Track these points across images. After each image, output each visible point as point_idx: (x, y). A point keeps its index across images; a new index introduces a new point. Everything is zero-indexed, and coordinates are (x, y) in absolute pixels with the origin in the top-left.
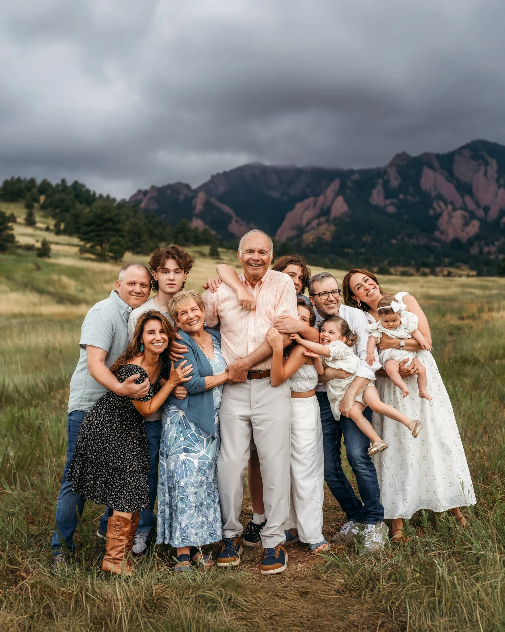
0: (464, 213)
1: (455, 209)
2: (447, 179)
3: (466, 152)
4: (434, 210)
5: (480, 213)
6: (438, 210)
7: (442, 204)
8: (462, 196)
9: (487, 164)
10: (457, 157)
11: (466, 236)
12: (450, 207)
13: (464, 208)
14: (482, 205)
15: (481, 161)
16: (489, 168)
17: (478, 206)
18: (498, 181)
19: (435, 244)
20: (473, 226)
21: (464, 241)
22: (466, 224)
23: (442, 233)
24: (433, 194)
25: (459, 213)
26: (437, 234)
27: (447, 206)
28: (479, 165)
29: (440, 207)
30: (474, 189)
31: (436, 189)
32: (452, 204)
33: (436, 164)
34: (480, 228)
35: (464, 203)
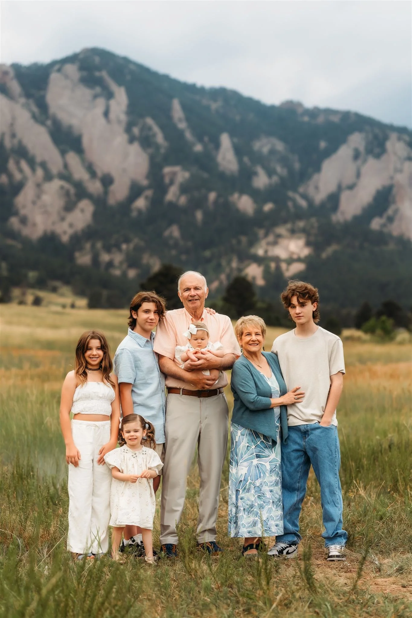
0: (67, 185)
1: (48, 177)
2: (34, 117)
3: (71, 69)
4: (10, 176)
5: (95, 187)
6: (18, 176)
7: (24, 165)
8: (63, 153)
9: (110, 95)
10: (54, 76)
11: (70, 231)
12: (40, 172)
13: (66, 176)
14: (99, 173)
15: (98, 89)
16: (112, 103)
17: (93, 174)
18: (128, 129)
19: (10, 242)
20: (82, 211)
21: (65, 239)
22: (69, 207)
23: (24, 221)
24: (8, 143)
25: (57, 184)
26: (14, 221)
27: (33, 169)
28: (95, 97)
29: (21, 171)
30: (85, 142)
31: (13, 136)
32: (43, 165)
33: (15, 87)
34: (95, 215)
35: (66, 166)
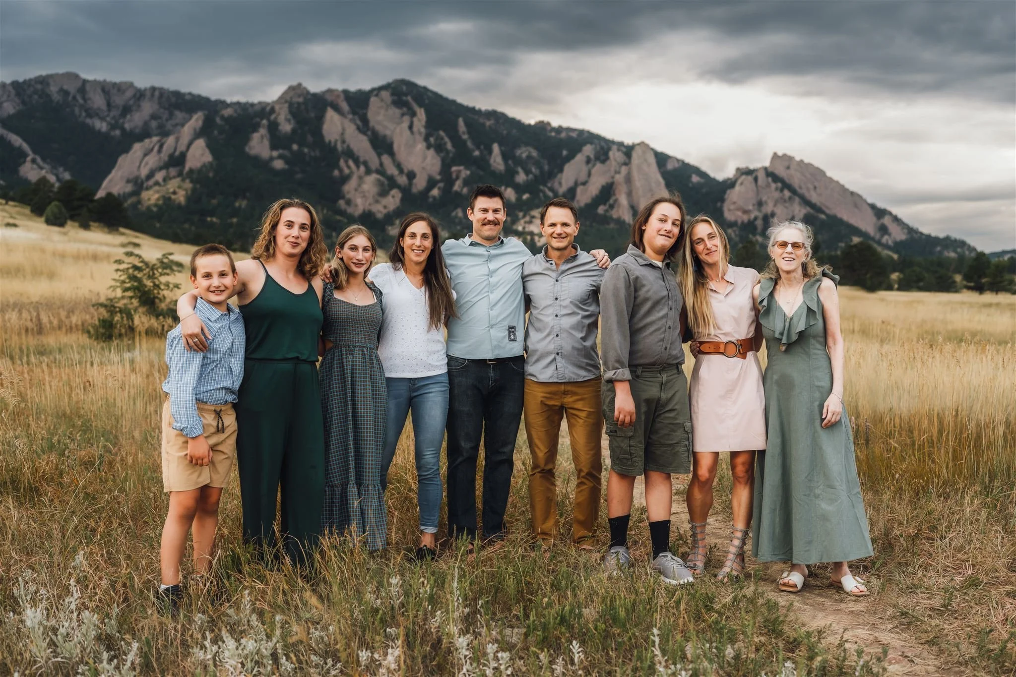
0: (382, 178)
1: (368, 172)
2: (358, 128)
3: (385, 94)
4: (341, 171)
5: (402, 180)
6: (346, 171)
7: (351, 163)
8: (379, 155)
9: (413, 114)
10: (373, 99)
11: (385, 211)
12: (362, 168)
13: (381, 171)
14: (406, 171)
15: (405, 109)
16: (415, 119)
17: (401, 171)
18: (426, 139)
19: (338, 218)
20: (393, 197)
21: (379, 216)
22: (383, 193)
23: (349, 202)
24: (339, 147)
25: (374, 177)
26: (342, 203)
27: (358, 167)
28: (403, 115)
29: (349, 167)
30: (395, 147)
31: (343, 142)
32: (365, 163)
33: (345, 106)
34: (402, 200)
35: (381, 164)
